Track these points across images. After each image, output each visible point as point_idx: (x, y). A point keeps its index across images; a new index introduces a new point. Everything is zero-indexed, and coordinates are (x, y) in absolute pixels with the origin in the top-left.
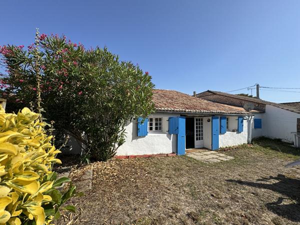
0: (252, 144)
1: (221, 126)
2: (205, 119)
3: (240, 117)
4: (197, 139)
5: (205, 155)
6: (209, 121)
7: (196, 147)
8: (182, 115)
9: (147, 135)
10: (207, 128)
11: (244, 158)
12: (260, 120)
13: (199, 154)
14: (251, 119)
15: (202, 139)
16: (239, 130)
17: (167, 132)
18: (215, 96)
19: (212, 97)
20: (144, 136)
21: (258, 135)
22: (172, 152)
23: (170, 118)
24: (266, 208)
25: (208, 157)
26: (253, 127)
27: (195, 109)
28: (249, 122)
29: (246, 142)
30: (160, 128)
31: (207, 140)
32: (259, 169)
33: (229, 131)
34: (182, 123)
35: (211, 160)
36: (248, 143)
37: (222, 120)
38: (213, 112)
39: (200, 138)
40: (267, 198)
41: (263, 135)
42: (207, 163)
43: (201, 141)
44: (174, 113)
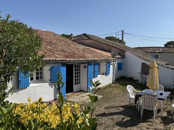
0: (115, 83)
1: (94, 71)
2: (82, 66)
3: (108, 63)
4: (75, 84)
5: (82, 97)
6: (85, 67)
7: (74, 90)
8: (63, 63)
9: (28, 86)
10: (83, 73)
11: (109, 96)
12: (122, 63)
13: (77, 97)
14: (115, 64)
15: (80, 83)
16: (106, 74)
17: (49, 81)
18: (90, 40)
19: (88, 42)
20: (25, 88)
21: (119, 76)
22: (53, 99)
23: (52, 67)
24: (116, 125)
25: (84, 99)
26: (117, 70)
27: (74, 57)
28: (114, 66)
29: (112, 82)
30: (41, 77)
31: (83, 84)
32: (117, 102)
33: (100, 74)
34: (63, 71)
35: (86, 101)
36: (112, 83)
37: (95, 66)
38: (88, 60)
39: (77, 82)
40: (118, 120)
41: (123, 75)
42: (84, 104)
43: (79, 85)
44: (56, 62)
